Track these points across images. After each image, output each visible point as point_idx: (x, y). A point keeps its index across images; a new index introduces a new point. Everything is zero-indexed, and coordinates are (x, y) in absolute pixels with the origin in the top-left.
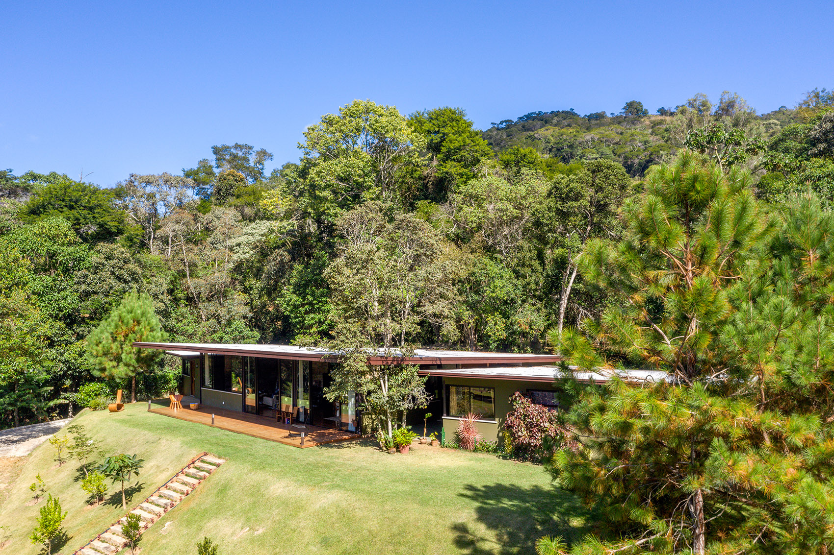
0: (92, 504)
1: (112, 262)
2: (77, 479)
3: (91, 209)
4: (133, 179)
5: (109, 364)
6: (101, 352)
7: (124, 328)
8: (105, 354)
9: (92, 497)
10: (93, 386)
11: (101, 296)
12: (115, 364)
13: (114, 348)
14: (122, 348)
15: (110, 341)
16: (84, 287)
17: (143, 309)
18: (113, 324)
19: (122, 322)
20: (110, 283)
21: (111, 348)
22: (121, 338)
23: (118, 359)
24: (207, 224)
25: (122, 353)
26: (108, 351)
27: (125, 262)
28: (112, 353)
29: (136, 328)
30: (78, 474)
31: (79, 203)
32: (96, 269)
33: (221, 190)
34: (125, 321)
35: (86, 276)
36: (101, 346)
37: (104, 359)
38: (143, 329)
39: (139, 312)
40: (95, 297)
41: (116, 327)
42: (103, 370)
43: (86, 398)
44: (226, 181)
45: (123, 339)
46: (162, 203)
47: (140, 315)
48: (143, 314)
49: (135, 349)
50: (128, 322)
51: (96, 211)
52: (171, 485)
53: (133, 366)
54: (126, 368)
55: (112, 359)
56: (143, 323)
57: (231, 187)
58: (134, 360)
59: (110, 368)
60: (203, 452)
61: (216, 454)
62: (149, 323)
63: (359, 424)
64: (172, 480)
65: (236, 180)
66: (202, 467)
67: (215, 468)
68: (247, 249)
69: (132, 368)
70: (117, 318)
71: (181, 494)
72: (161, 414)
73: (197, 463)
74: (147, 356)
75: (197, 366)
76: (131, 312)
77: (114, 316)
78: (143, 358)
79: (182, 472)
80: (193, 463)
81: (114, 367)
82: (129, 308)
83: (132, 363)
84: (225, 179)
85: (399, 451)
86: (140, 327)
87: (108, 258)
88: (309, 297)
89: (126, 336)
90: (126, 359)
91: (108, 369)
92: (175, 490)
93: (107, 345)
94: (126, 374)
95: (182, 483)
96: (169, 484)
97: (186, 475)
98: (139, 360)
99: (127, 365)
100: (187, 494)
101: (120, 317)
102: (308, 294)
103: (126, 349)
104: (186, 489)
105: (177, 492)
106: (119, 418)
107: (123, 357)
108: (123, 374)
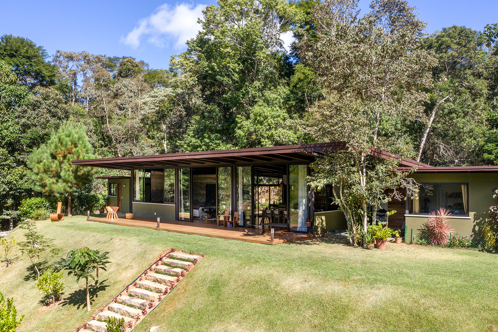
0: (47, 305)
1: (48, 102)
2: (27, 279)
3: (29, 58)
4: (58, 54)
5: (49, 181)
6: (42, 169)
7: (63, 149)
8: (46, 171)
9: (47, 297)
10: (34, 200)
11: (39, 128)
12: (54, 180)
13: (54, 166)
14: (61, 168)
15: (50, 160)
16: (23, 120)
17: (79, 135)
18: (53, 146)
19: (62, 144)
20: (47, 117)
21: (52, 167)
22: (60, 157)
23: (58, 176)
24: (117, 90)
25: (61, 171)
26: (48, 168)
27: (59, 103)
28: (52, 171)
29: (74, 150)
30: (28, 273)
31: (19, 53)
32: (35, 106)
33: (121, 72)
34: (64, 143)
35: (25, 112)
36: (42, 164)
37: (44, 175)
38: (80, 151)
39: (76, 136)
40: (34, 129)
41: (56, 147)
42: (44, 186)
43: (28, 210)
44: (125, 66)
45: (62, 159)
46: (82, 73)
47: (77, 140)
48: (79, 138)
49: (74, 167)
50: (66, 145)
51: (33, 60)
52: (141, 282)
53: (71, 183)
54: (64, 184)
55: (52, 176)
56: (79, 146)
57: (129, 70)
58: (72, 177)
59: (50, 184)
60: (169, 248)
61: (186, 250)
62: (85, 146)
63: (312, 224)
64: (140, 277)
65: (133, 66)
66: (173, 263)
67: (190, 263)
68: (152, 106)
69: (70, 184)
70: (57, 140)
71: (157, 292)
72: (100, 222)
73: (166, 260)
74: (83, 175)
75: (124, 186)
76: (69, 136)
77: (54, 138)
78: (79, 176)
79: (150, 269)
80: (161, 259)
81: (53, 183)
82: (67, 133)
83: (70, 180)
84: (125, 65)
85: (376, 247)
86: (78, 148)
87: (44, 99)
88: (206, 140)
89: (65, 157)
90: (65, 176)
91: (48, 185)
92: (147, 289)
93: (47, 164)
94: (65, 190)
95: (154, 281)
96: (138, 281)
97: (157, 272)
98: (76, 177)
99: (66, 181)
100: (166, 292)
101: (60, 139)
102: (205, 137)
103: (65, 167)
104: (163, 287)
105: (151, 291)
106: (62, 224)
107: (62, 174)
108: (62, 189)
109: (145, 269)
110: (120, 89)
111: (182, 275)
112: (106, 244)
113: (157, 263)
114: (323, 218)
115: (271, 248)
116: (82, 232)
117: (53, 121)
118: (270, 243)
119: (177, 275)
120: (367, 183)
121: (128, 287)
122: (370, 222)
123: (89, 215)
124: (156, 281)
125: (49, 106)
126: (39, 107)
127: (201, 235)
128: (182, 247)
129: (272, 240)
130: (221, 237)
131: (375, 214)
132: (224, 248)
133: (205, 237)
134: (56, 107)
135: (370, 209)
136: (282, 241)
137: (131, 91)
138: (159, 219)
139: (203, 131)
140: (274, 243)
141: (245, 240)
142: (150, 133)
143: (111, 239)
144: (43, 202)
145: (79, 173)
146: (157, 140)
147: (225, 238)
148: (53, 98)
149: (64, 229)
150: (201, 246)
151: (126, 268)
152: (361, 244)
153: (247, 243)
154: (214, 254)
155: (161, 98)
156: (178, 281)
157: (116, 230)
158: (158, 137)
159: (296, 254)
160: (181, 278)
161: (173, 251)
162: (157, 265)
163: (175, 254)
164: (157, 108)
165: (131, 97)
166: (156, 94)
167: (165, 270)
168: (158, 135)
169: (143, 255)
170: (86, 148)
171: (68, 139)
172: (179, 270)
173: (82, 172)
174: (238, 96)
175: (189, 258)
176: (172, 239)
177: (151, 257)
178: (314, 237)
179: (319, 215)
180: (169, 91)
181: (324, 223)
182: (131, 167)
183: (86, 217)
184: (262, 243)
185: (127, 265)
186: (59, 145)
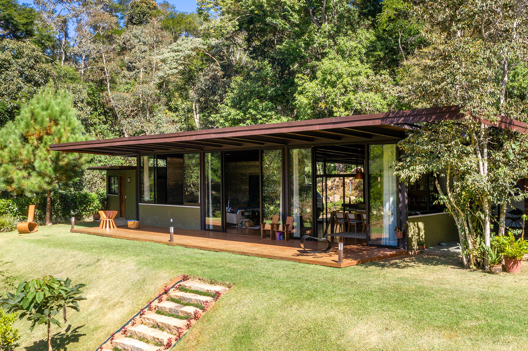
1: (20, 61)
5: (17, 174)
6: (7, 158)
7: (38, 127)
8: (13, 161)
11: (6, 99)
12: (25, 173)
13: (24, 152)
14: (34, 155)
15: (19, 144)
17: (61, 107)
18: (23, 124)
19: (35, 120)
20: (18, 83)
21: (21, 154)
22: (33, 140)
23: (29, 167)
24: (124, 43)
25: (35, 159)
26: (16, 157)
27: (36, 62)
28: (21, 161)
29: (54, 129)
33: (133, 18)
34: (39, 119)
36: (6, 150)
37: (11, 167)
38: (62, 130)
39: (57, 108)
41: (27, 126)
42: (9, 182)
44: (139, 9)
45: (36, 142)
46: (75, 19)
47: (58, 114)
48: (62, 112)
49: (53, 154)
50: (42, 121)
52: (133, 329)
53: (50, 177)
54: (39, 179)
55: (21, 167)
56: (61, 123)
57: (144, 14)
58: (50, 169)
59: (18, 179)
60: (180, 274)
61: (205, 278)
62: (70, 123)
63: (405, 233)
64: (132, 321)
65: (149, 8)
66: (184, 299)
67: (209, 299)
68: (174, 65)
69: (47, 179)
70: (28, 115)
71: (157, 345)
72: (89, 233)
73: (174, 293)
74: (67, 165)
75: (129, 180)
76: (47, 109)
77: (25, 112)
78: (62, 167)
79: (149, 307)
80: (166, 292)
81: (24, 178)
82: (44, 104)
83: (48, 172)
84: (137, 7)
85: (505, 269)
86: (59, 127)
87: (15, 57)
88: (251, 110)
89: (40, 139)
90: (40, 167)
91: (16, 181)
92: (142, 339)
93: (15, 149)
94: (40, 187)
95: (153, 327)
96: (129, 328)
97: (158, 312)
98: (56, 169)
99: (41, 174)
100: (169, 345)
101: (33, 114)
102: (250, 108)
103: (40, 154)
104: (164, 336)
105: (147, 342)
106: (32, 238)
107: (36, 164)
108: (36, 187)
109: (141, 307)
110: (129, 41)
111: (196, 317)
112: (90, 269)
113: (159, 298)
114: (421, 225)
115: (338, 273)
116: (57, 250)
117: (26, 88)
118: (336, 265)
119: (187, 317)
120: (490, 170)
121: (113, 335)
122: (495, 230)
123: (73, 223)
124: (157, 326)
125: (22, 67)
126: (7, 69)
127: (233, 252)
128: (199, 272)
129: (340, 260)
130: (263, 256)
131: (503, 218)
132: (264, 273)
133: (239, 256)
134: (32, 68)
135: (496, 210)
136: (355, 262)
137: (145, 43)
138: (172, 229)
139: (247, 98)
140: (342, 265)
141: (300, 261)
142: (172, 104)
143: (98, 260)
144: (8, 206)
145: (61, 163)
146: (181, 113)
147: (270, 257)
148: (27, 55)
149: (32, 245)
150: (230, 270)
151: (114, 305)
152: (481, 266)
153: (301, 265)
154: (246, 284)
155: (187, 52)
156: (188, 326)
157: (108, 247)
158: (183, 109)
159: (376, 283)
160: (193, 322)
161: (185, 278)
162: (160, 301)
163: (187, 284)
164: (181, 68)
165: (145, 51)
166: (180, 48)
167: (171, 310)
168: (183, 106)
169: (140, 285)
170: (72, 126)
171: (45, 113)
172: (191, 310)
173: (66, 160)
174: (298, 47)
175: (208, 291)
176: (188, 260)
177: (152, 288)
178: (407, 255)
179: (413, 221)
180: (198, 42)
181: (422, 233)
182: (137, 152)
183: (69, 227)
184: (324, 264)
185: (116, 300)
186: (32, 122)
